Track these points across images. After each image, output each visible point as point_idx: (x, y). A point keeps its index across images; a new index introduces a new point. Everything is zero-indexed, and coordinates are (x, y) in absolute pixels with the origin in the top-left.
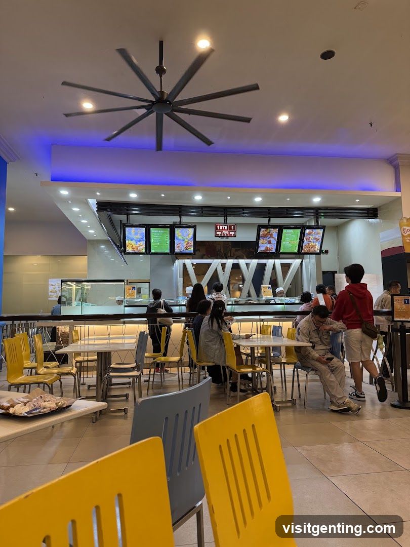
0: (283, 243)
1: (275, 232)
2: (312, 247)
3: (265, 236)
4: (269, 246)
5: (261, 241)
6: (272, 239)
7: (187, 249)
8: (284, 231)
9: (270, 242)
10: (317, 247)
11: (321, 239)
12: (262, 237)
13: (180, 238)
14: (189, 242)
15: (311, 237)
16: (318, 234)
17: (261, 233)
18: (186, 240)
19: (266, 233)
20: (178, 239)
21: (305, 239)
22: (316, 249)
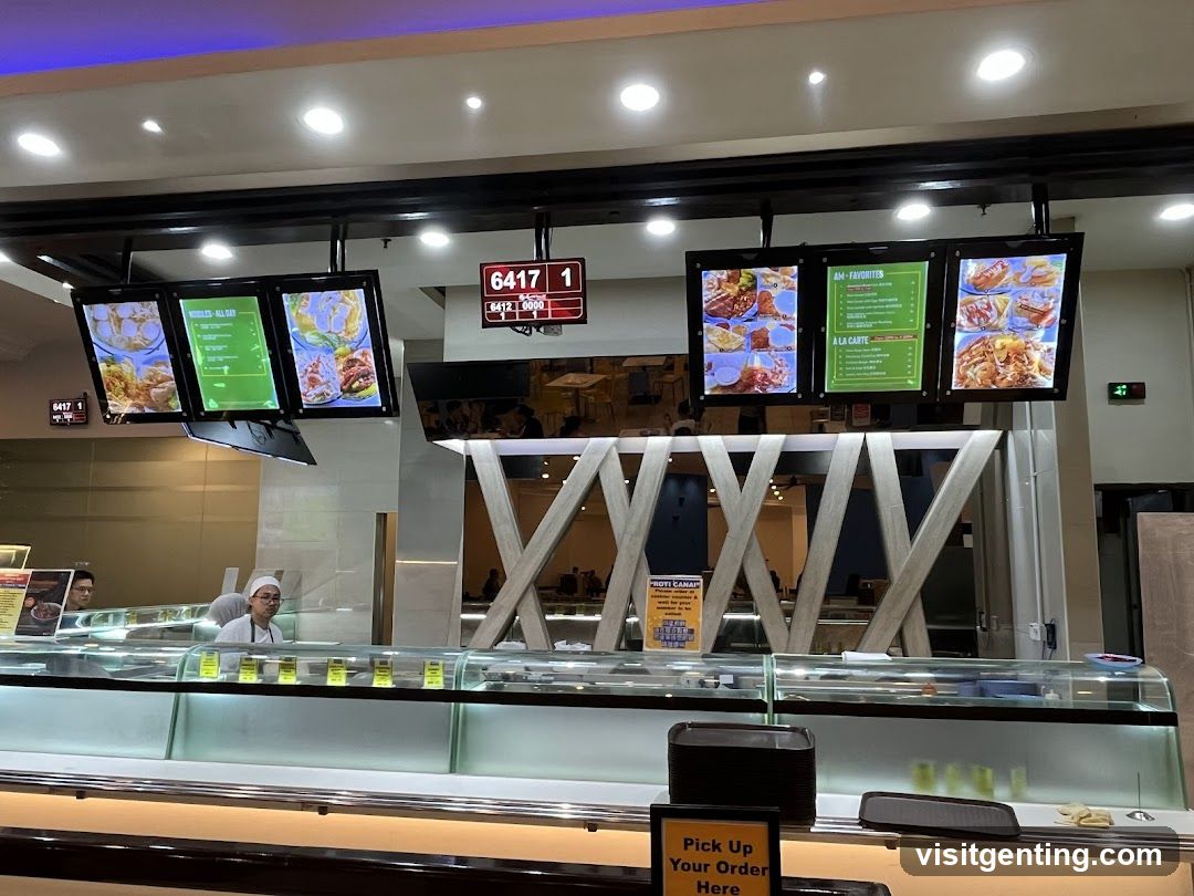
0: (832, 341)
1: (782, 284)
2: (1007, 361)
3: (728, 311)
4: (757, 361)
5: (713, 336)
6: (771, 325)
7: (351, 391)
8: (835, 275)
9: (760, 342)
10: (1036, 356)
11: (1056, 313)
12: (713, 314)
13: (310, 337)
14: (356, 355)
15: (997, 300)
16: (1036, 280)
17: (708, 295)
18: (340, 350)
19: (733, 290)
20: (303, 346)
21: (959, 317)
22: (1034, 370)
